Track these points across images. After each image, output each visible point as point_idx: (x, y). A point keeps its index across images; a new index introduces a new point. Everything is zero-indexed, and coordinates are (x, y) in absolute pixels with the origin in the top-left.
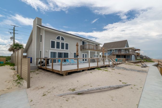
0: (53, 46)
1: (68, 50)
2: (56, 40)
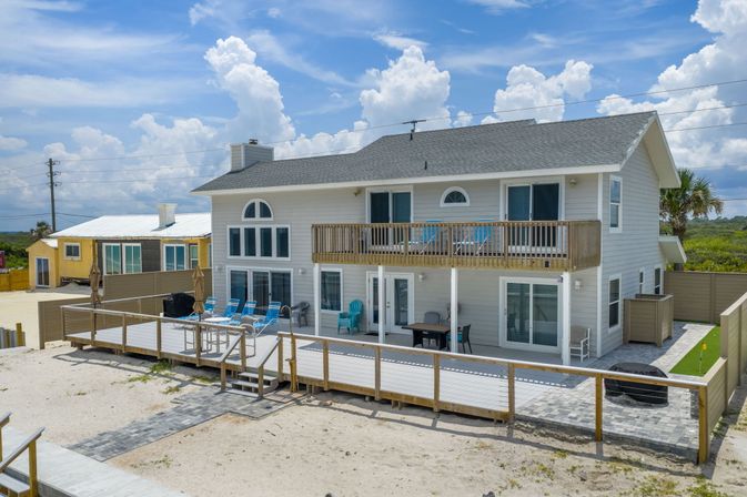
1: (289, 258)
2: (243, 224)
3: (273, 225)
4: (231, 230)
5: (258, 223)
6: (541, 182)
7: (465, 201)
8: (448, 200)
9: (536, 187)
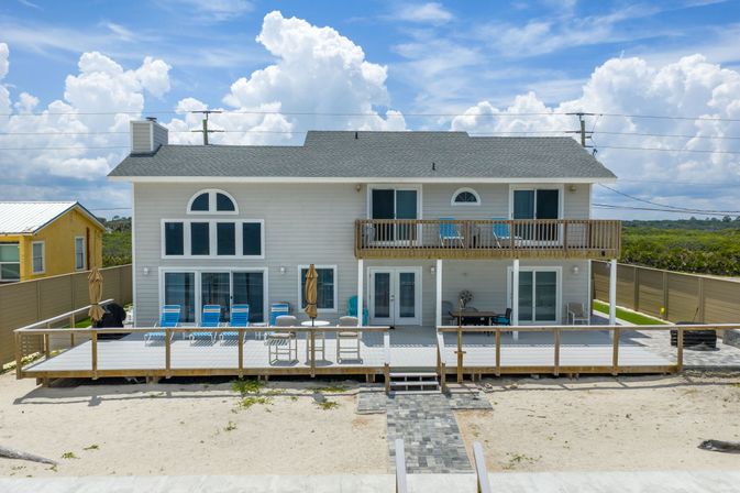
0: (174, 245)
1: (262, 256)
2: (188, 218)
3: (238, 219)
4: (167, 225)
5: (213, 217)
6: (544, 188)
7: (475, 200)
8: (458, 199)
9: (539, 192)
